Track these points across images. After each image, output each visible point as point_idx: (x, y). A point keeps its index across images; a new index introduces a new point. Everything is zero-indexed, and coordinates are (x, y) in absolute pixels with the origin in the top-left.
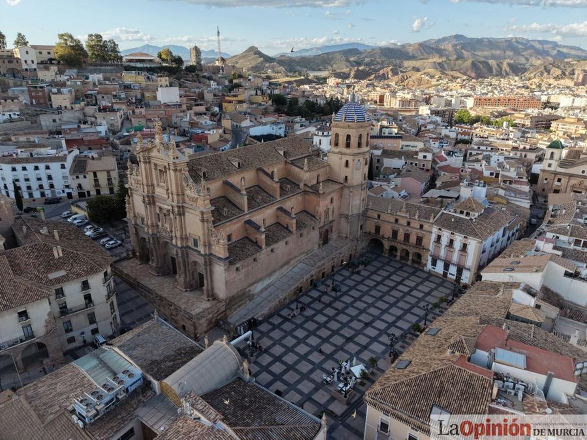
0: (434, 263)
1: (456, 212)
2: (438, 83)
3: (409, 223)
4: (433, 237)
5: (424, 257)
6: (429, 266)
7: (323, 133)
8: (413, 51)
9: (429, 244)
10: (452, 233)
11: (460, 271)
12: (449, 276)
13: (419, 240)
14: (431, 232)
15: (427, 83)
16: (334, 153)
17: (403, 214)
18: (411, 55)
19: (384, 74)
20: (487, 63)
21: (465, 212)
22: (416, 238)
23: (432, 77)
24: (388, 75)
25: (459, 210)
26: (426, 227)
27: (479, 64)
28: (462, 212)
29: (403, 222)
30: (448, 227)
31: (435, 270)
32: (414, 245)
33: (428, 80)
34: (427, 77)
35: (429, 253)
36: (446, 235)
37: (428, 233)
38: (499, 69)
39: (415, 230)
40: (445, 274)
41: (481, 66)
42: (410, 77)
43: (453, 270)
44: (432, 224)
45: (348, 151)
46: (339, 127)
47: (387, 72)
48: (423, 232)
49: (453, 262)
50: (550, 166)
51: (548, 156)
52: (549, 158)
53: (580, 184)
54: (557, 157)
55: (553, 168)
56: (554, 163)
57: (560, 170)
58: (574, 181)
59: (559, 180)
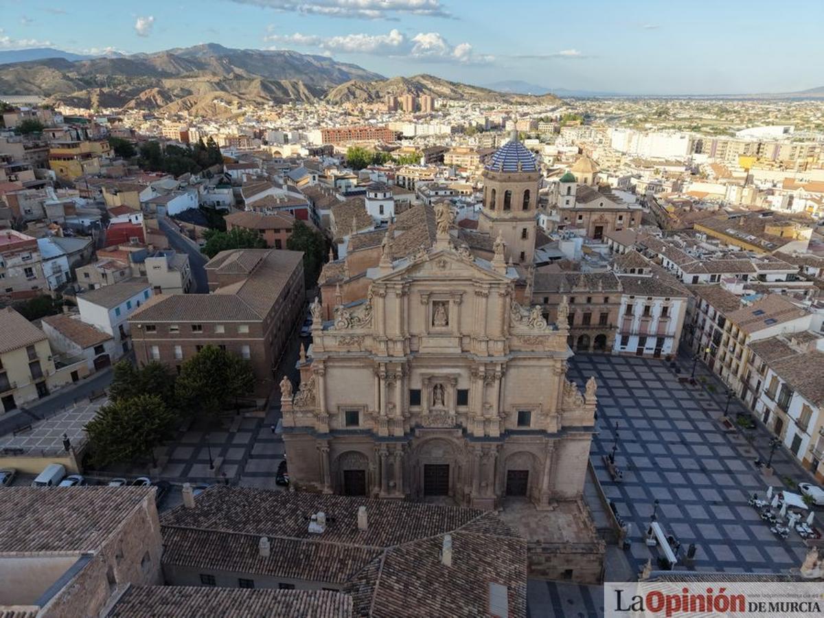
0: (625, 342)
1: (626, 272)
2: (240, 111)
3: (589, 300)
4: (623, 309)
5: (610, 339)
6: (617, 347)
7: (385, 196)
8: (161, 64)
9: (616, 319)
10: (649, 299)
11: (660, 342)
12: (645, 351)
13: (604, 317)
14: (620, 304)
15: (226, 112)
16: (505, 220)
17: (582, 290)
18: (160, 70)
19: (148, 99)
20: (280, 83)
21: (637, 269)
22: (599, 316)
23: (229, 103)
24: (156, 100)
25: (629, 269)
26: (612, 298)
27: (270, 85)
28: (633, 271)
29: (582, 299)
30: (641, 291)
31: (626, 350)
32: (597, 326)
33: (226, 107)
34: (223, 104)
35: (618, 331)
36: (639, 304)
37: (616, 306)
38: (296, 92)
39: (598, 307)
40: (640, 351)
41: (274, 88)
42: (196, 103)
43: (651, 343)
44: (621, 293)
45: (526, 215)
46: (515, 181)
47: (154, 97)
48: (608, 306)
49: (651, 333)
50: (568, 202)
51: (565, 192)
52: (566, 194)
53: (601, 218)
54: (573, 192)
55: (571, 205)
56: (572, 199)
57: (579, 206)
58: (595, 216)
59: (580, 218)
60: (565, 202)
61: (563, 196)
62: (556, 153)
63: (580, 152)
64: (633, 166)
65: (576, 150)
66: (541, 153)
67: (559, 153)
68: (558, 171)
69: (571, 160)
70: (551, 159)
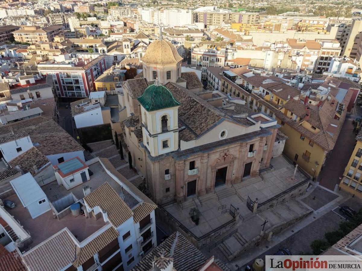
50: (165, 145)
51: (159, 127)
52: (159, 130)
53: (226, 156)
54: (173, 123)
55: (173, 147)
56: (172, 138)
57: (186, 146)
58: (215, 156)
59: (192, 166)
60: (161, 145)
61: (155, 136)
62: (109, 26)
63: (125, 25)
64: (168, 34)
65: (122, 23)
66: (99, 26)
67: (111, 26)
68: (115, 44)
69: (121, 31)
70: (107, 31)
